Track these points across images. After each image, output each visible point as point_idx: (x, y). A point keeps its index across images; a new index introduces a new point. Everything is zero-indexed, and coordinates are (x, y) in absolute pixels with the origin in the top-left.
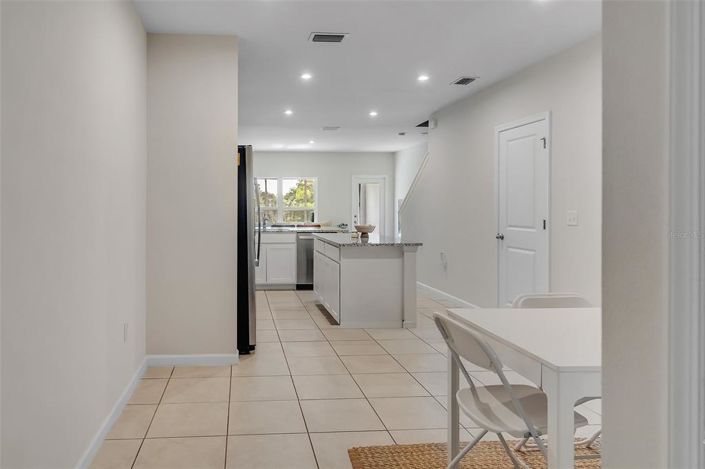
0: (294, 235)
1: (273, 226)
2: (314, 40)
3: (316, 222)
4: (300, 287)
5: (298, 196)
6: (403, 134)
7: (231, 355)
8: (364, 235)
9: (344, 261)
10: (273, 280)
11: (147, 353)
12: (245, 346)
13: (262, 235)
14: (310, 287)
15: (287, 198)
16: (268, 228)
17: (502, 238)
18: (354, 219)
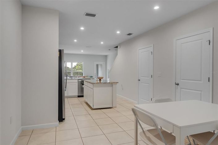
0: (77, 80)
1: (70, 77)
2: (86, 15)
3: (83, 76)
4: (79, 96)
5: (77, 68)
6: (110, 50)
7: (56, 123)
8: (100, 80)
9: (94, 88)
10: (70, 94)
11: (22, 125)
12: (61, 119)
13: (67, 80)
14: (83, 96)
15: (73, 68)
16: (68, 78)
17: (140, 80)
18: (95, 75)
